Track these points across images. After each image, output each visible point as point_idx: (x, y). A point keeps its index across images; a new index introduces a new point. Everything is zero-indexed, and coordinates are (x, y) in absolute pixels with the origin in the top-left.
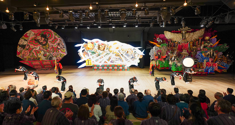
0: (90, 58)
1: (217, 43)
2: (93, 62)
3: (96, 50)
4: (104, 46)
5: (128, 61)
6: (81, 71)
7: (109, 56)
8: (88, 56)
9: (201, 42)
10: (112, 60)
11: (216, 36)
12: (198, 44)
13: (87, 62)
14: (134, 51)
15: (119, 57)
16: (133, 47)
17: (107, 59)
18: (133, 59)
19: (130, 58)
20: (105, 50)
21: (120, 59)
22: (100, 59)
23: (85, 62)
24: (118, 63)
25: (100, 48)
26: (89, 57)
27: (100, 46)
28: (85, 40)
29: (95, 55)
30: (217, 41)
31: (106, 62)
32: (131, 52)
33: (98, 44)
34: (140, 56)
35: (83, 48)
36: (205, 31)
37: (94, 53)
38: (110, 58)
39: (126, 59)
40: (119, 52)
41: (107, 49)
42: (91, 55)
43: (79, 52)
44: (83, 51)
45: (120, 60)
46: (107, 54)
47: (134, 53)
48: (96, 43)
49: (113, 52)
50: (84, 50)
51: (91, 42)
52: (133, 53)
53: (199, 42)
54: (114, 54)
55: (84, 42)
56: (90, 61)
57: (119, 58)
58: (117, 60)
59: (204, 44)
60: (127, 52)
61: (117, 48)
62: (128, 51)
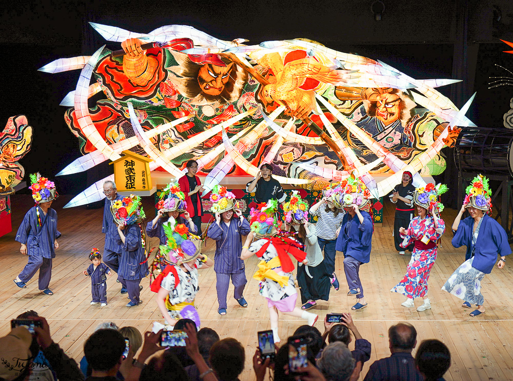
0: (138, 149)
2: (160, 169)
3: (176, 98)
4: (225, 69)
5: (375, 163)
6: (86, 224)
7: (260, 130)
8: (129, 132)
10: (279, 159)
13: (121, 169)
14: (409, 104)
15: (318, 141)
16: (404, 81)
17: (245, 154)
18: (401, 155)
19: (389, 145)
20: (235, 95)
21: (330, 153)
22: (201, 151)
23: (106, 169)
24: (316, 179)
25: (202, 87)
26: (133, 142)
27: (204, 74)
28: (108, 32)
29: (169, 125)
31: (242, 173)
32: (395, 110)
33: (191, 56)
34: (445, 134)
35: (93, 80)
37: (163, 114)
38: (264, 146)
39: (364, 153)
40: (319, 111)
41: (246, 89)
42: (146, 126)
43: (66, 108)
44: (93, 101)
45: (329, 160)
46: (245, 119)
47: (412, 112)
48: (174, 53)
49: (282, 108)
50: (101, 95)
51: (144, 46)
52: (407, 114)
54: (291, 123)
55: (98, 41)
56: (138, 168)
57: (318, 148)
58: (307, 155)
60: (367, 105)
61: (311, 84)
62: (374, 105)
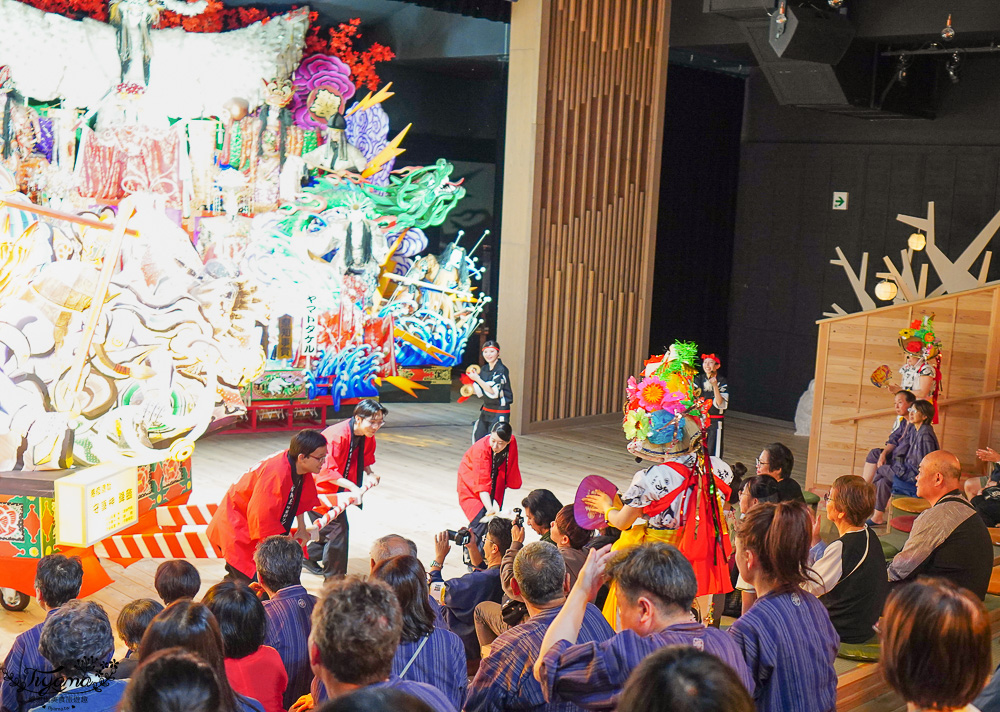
1: (393, 149)
9: (283, 132)
11: (384, 94)
12: (261, 152)
30: (390, 137)
36: (308, 34)
53: (264, 127)
59: (300, 155)
